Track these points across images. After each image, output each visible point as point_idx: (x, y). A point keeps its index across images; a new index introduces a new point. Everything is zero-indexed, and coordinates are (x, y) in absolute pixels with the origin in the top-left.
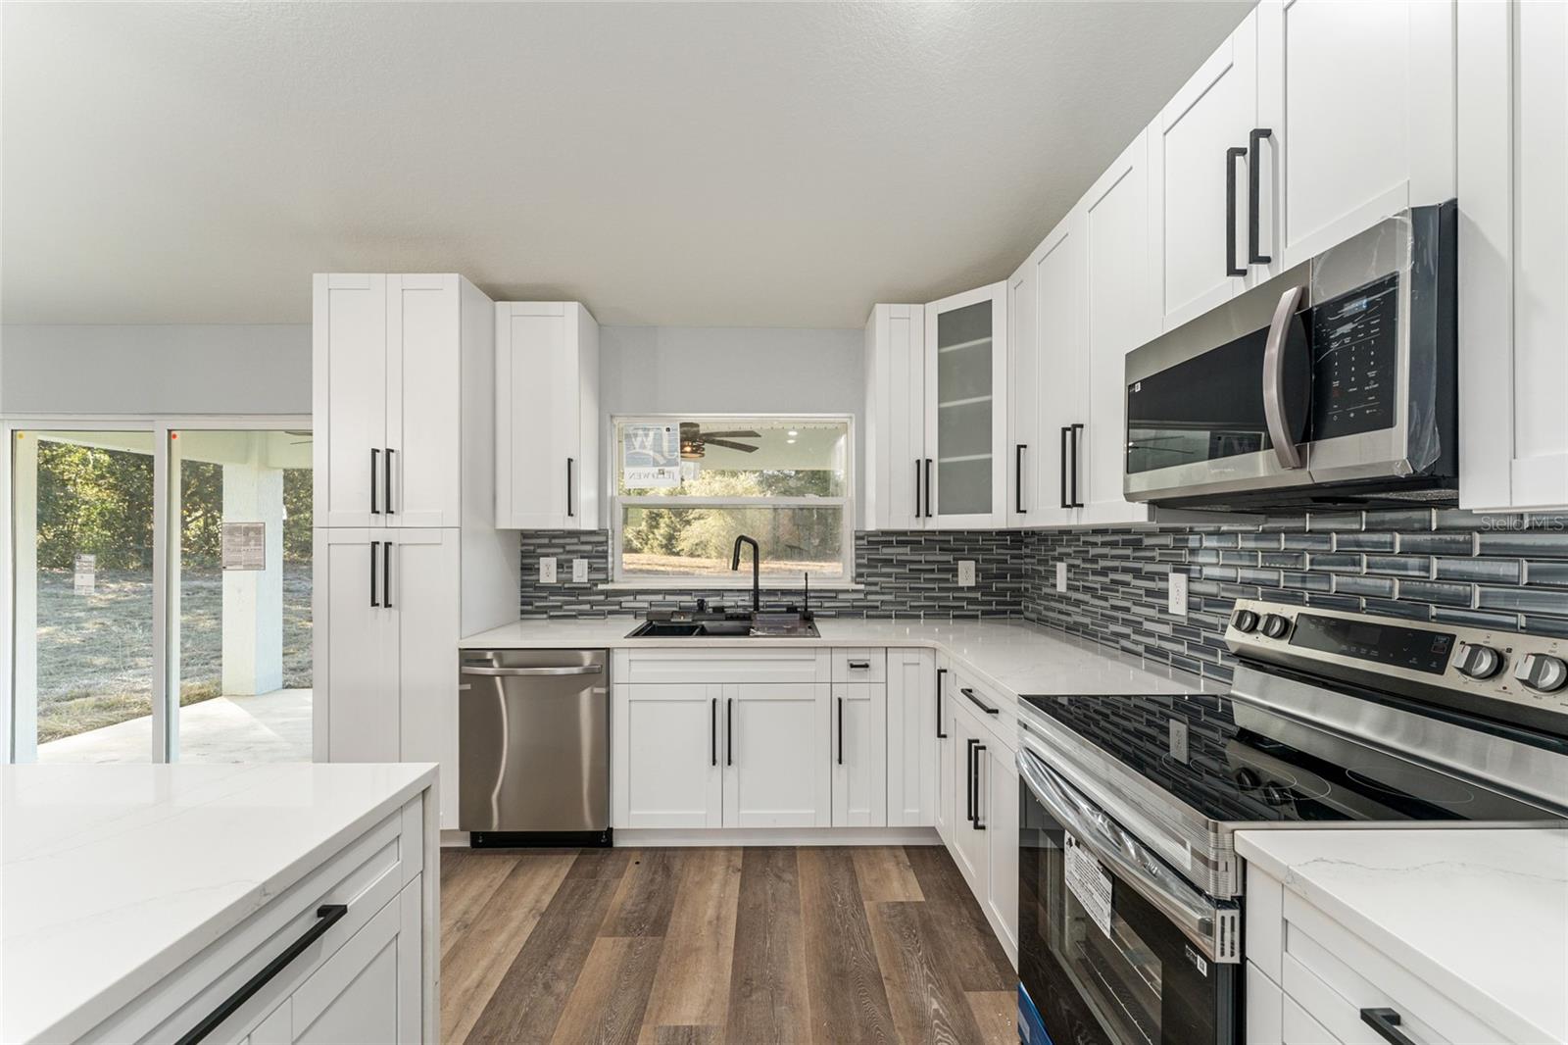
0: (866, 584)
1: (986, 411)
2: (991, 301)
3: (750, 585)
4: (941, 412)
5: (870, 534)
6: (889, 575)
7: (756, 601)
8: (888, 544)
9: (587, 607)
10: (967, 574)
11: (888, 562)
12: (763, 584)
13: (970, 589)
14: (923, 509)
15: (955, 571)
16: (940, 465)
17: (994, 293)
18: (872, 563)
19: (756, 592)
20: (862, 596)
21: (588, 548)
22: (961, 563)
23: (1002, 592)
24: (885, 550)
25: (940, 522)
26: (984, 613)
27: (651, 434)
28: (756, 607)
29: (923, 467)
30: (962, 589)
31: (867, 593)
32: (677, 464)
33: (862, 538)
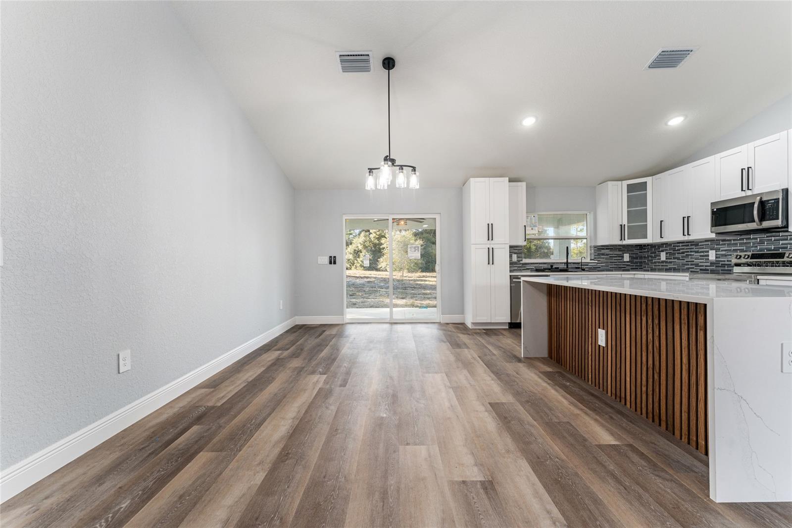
0: (598, 261)
1: (645, 212)
2: (646, 182)
3: (565, 261)
4: (628, 211)
5: (598, 246)
6: (604, 258)
7: (567, 266)
8: (603, 249)
9: (516, 268)
10: (626, 257)
11: (603, 254)
12: (569, 261)
13: (627, 262)
14: (622, 238)
15: (623, 257)
16: (628, 226)
17: (648, 180)
18: (599, 254)
19: (567, 263)
20: (596, 264)
21: (516, 251)
22: (625, 254)
23: (637, 263)
24: (602, 251)
25: (628, 242)
26: (632, 269)
27: (529, 218)
28: (567, 267)
29: (622, 227)
30: (625, 262)
31: (598, 263)
32: (536, 227)
33: (596, 247)
